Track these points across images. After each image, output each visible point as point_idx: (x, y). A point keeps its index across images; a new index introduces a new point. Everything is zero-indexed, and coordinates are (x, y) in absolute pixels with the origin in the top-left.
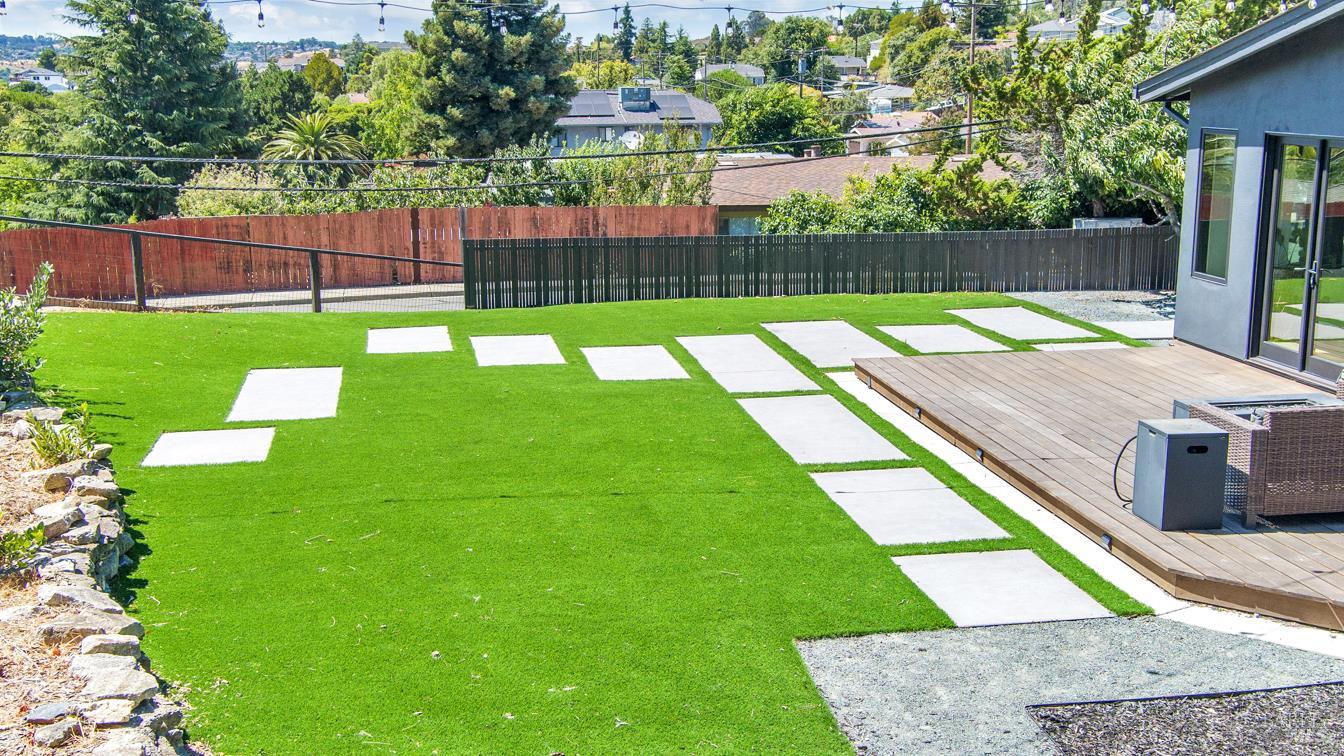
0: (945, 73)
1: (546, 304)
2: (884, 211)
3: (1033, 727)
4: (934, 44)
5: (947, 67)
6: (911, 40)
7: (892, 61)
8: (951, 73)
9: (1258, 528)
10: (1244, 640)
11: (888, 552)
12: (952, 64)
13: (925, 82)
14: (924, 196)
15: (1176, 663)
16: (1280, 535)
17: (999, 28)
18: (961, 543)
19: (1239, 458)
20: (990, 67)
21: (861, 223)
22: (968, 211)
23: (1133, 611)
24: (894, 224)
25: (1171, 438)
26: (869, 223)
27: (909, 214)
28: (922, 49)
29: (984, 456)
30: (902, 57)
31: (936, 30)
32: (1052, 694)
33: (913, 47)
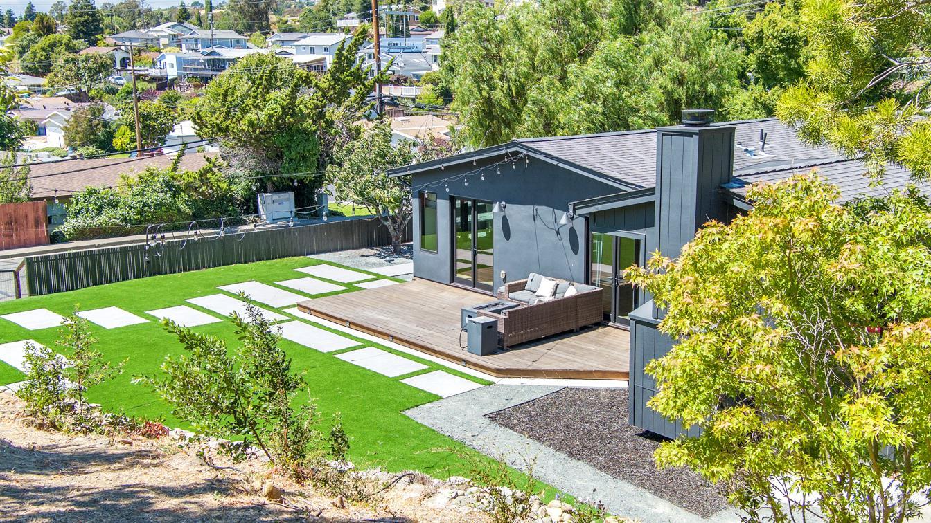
0: (70, 69)
1: (77, 289)
2: (153, 197)
3: (488, 421)
4: (52, 46)
5: (71, 65)
6: (34, 42)
7: (21, 57)
8: (75, 69)
9: (507, 351)
10: (523, 386)
11: (397, 379)
12: (74, 63)
13: (55, 75)
14: (174, 186)
15: (511, 395)
16: (514, 351)
17: (99, 36)
18: (417, 372)
19: (501, 328)
20: (103, 66)
21: (140, 205)
22: (203, 193)
23: (489, 384)
24: (159, 205)
25: (483, 324)
26: (144, 205)
27: (168, 198)
28: (43, 49)
29: (394, 338)
30: (28, 55)
31: (51, 36)
32: (486, 411)
33: (35, 47)
